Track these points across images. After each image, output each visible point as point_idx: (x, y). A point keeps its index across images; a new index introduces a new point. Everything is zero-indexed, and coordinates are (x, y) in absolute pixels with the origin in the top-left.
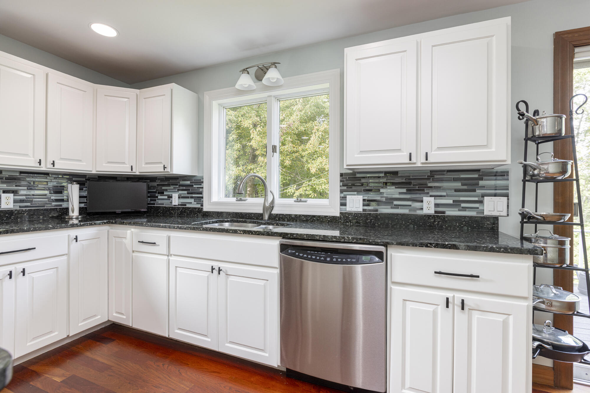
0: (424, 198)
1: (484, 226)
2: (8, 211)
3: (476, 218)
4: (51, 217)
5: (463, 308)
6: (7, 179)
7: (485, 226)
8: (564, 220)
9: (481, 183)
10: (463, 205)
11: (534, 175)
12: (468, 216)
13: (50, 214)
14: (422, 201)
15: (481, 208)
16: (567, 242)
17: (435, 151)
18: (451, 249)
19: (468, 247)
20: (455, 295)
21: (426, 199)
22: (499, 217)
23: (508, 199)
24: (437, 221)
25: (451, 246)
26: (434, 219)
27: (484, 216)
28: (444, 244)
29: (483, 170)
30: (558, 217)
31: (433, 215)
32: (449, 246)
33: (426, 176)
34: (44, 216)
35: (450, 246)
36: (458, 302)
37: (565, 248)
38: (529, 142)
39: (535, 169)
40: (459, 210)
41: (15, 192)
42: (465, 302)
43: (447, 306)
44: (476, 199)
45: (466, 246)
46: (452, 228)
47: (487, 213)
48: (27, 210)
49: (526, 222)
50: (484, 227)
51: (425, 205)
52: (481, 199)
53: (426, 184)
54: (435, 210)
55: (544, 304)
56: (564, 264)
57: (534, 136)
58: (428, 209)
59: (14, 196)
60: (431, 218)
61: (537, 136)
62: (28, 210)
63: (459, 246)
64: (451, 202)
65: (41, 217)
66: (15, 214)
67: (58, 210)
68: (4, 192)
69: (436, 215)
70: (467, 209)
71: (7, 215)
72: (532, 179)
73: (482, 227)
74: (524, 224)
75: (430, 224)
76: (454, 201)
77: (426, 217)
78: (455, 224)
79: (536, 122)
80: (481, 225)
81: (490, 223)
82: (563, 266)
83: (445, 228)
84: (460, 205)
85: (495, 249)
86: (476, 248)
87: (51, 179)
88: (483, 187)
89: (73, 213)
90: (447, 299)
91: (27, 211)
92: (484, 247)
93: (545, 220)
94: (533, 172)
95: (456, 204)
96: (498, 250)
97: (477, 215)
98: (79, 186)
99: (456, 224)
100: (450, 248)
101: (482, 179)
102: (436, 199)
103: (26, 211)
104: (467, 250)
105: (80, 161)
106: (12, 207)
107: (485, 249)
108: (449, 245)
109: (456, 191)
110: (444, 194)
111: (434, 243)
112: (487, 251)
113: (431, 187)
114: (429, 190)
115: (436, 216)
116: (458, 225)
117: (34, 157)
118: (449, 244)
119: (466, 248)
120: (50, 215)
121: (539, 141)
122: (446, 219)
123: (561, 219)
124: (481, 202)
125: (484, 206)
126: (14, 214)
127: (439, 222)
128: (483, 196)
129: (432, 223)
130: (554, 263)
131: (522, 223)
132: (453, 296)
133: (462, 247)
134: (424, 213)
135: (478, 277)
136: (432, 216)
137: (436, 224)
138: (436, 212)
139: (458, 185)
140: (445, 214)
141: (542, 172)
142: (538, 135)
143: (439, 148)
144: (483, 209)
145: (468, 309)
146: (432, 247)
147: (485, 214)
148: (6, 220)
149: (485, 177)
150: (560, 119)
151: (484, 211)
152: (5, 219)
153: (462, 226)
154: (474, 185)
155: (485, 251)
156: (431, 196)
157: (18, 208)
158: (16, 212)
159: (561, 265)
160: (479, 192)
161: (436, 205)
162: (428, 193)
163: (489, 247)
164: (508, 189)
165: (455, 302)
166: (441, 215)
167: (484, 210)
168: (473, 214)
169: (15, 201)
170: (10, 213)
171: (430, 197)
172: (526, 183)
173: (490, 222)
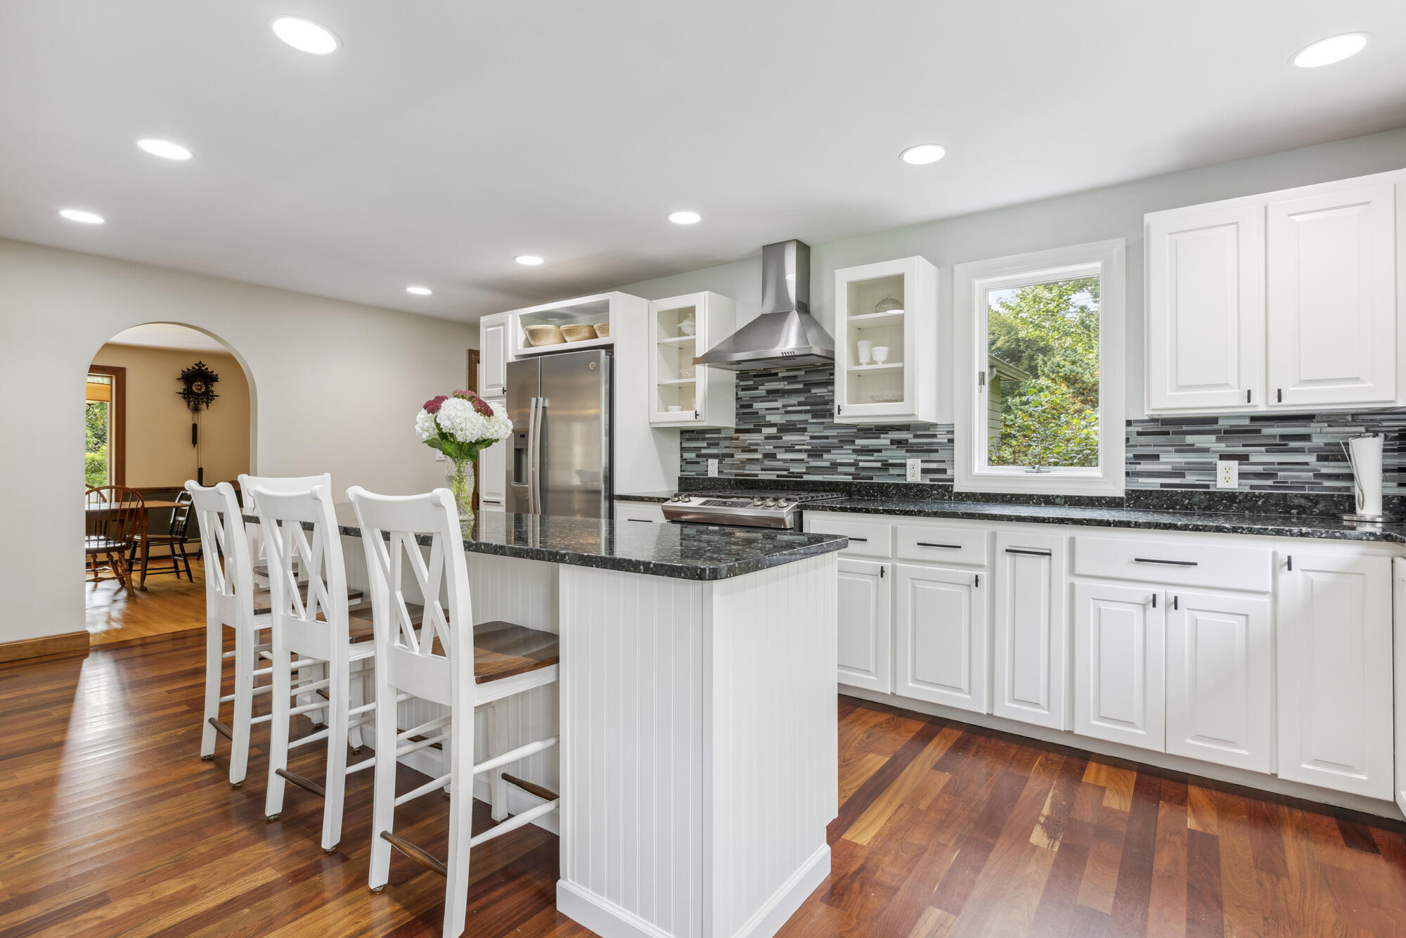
2: (1227, 493)
4: (1317, 514)
6: (1226, 432)
13: (1315, 507)
34: (1301, 510)
41: (1243, 458)
48: (1262, 494)
59: (1239, 464)
62: (1266, 494)
65: (1293, 511)
66: (1240, 501)
67: (1335, 499)
68: (1223, 457)
71: (1225, 502)
87: (1320, 428)
89: (1362, 509)
91: (1263, 497)
98: (1382, 443)
103: (1260, 496)
105: (1357, 379)
106: (1237, 487)
117: (1239, 388)
120: (1315, 510)
126: (1237, 501)
148: (1222, 511)
152: (1221, 508)
157: (1247, 490)
158: (1241, 498)
169: (1242, 475)
170: (1230, 497)
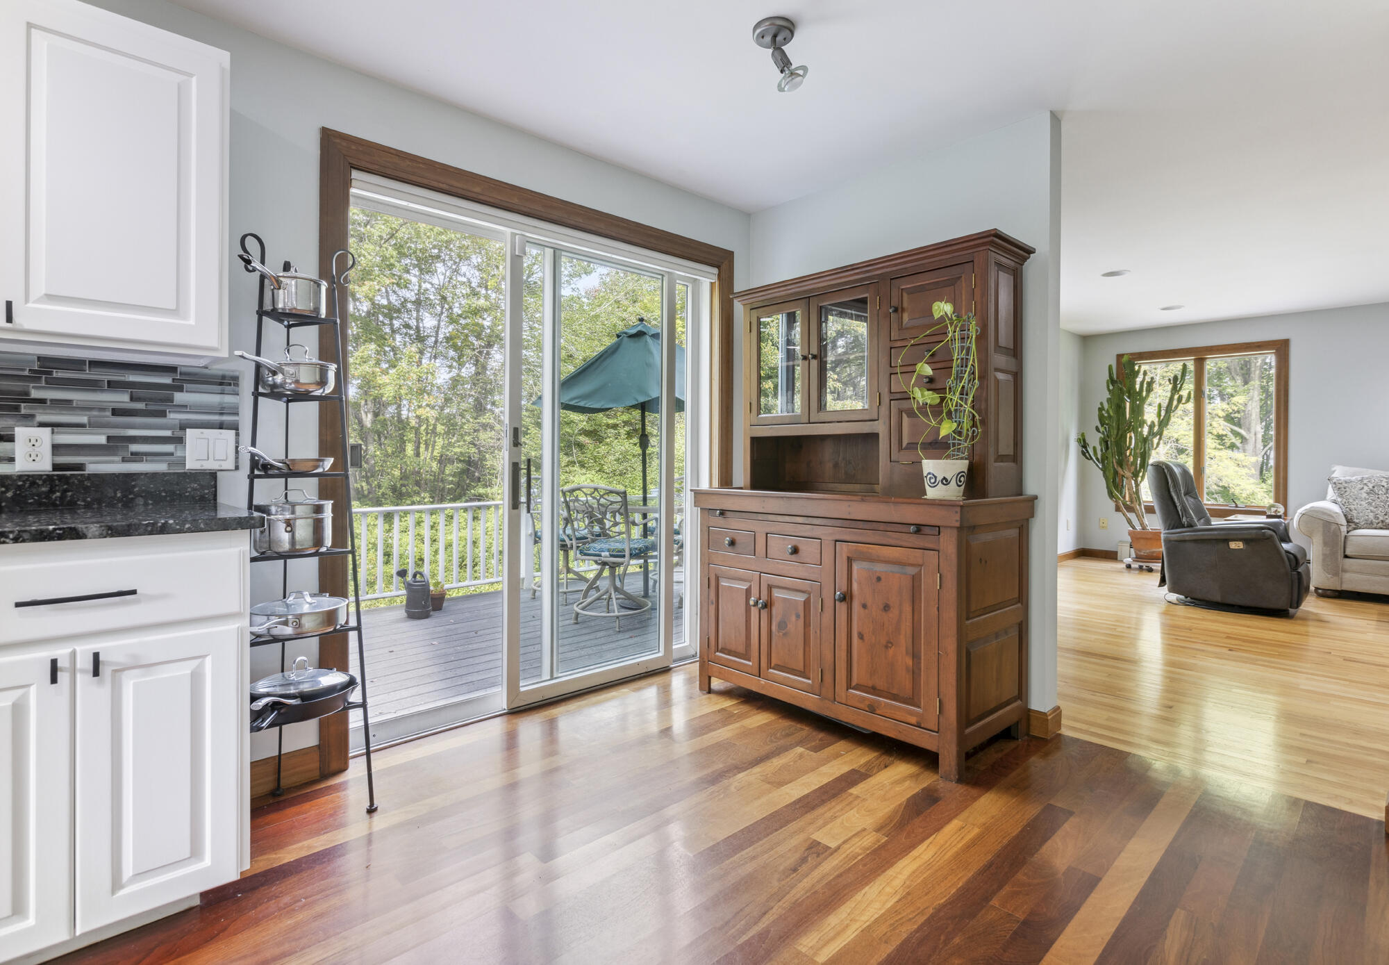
0: (16, 429)
1: (184, 493)
3: (165, 476)
5: (96, 673)
7: (187, 494)
8: (324, 469)
9: (179, 397)
10: (134, 448)
11: (274, 386)
12: (147, 474)
14: (11, 439)
15: (179, 454)
16: (326, 506)
17: (38, 301)
18: (64, 539)
19: (108, 530)
20: (76, 648)
21: (21, 432)
22: (219, 473)
23: (237, 435)
24: (61, 488)
25: (64, 532)
26: (51, 486)
27: (186, 471)
28: (42, 532)
29: (184, 369)
30: (312, 464)
31: (47, 475)
32: (59, 534)
33: (23, 370)
35: (61, 532)
36: (85, 663)
37: (322, 519)
38: (264, 318)
39: (274, 373)
40: (124, 460)
42: (101, 658)
43: (54, 680)
44: (168, 433)
45: (103, 528)
46: (104, 505)
47: (191, 465)
49: (259, 477)
50: (185, 496)
51: (20, 448)
52: (178, 433)
53: (27, 394)
54: (53, 460)
55: (287, 626)
56: (321, 547)
57: (274, 310)
58: (32, 459)
60: (40, 482)
61: (280, 311)
63: (85, 530)
64: (101, 439)
69: (57, 475)
70: (145, 457)
72: (272, 392)
73: (180, 495)
74: (255, 480)
75: (36, 498)
76: (109, 438)
77: (23, 481)
78: (113, 494)
79: (278, 284)
80: (178, 492)
81: (198, 487)
82: (320, 551)
83: (85, 505)
84: (128, 447)
85: (173, 526)
86: (129, 530)
88: (183, 407)
90: (54, 663)
92: (147, 525)
93: (290, 469)
94: (273, 379)
95: (115, 444)
96: (178, 527)
97: (169, 470)
99: (116, 494)
100: (60, 538)
101: (180, 389)
102: (58, 433)
104: (105, 537)
107: (149, 529)
108: (58, 532)
109: (116, 412)
110: (84, 420)
111: (12, 532)
112: (155, 532)
113: (42, 401)
114: (35, 409)
115: (55, 477)
116: (119, 495)
118: (60, 529)
119: (105, 532)
121: (291, 323)
122: (87, 483)
123: (317, 467)
124: (179, 441)
125: (185, 450)
127: (65, 491)
128: (183, 427)
129: (43, 496)
130: (303, 547)
131: (252, 478)
132: (72, 652)
133: (93, 532)
134: (16, 470)
135: (134, 592)
136: (45, 477)
137: (56, 497)
138: (56, 467)
139: (122, 398)
140: (84, 470)
141: (287, 381)
142: (282, 309)
143: (50, 298)
144: (183, 455)
145: (113, 670)
146: (8, 540)
147: (187, 468)
149: (188, 385)
150: (318, 287)
151: (185, 461)
153: (130, 496)
154: (161, 400)
155: (151, 533)
156: (42, 425)
159: (317, 548)
160: (174, 417)
161: (56, 448)
162: (32, 416)
163: (160, 524)
164: (237, 414)
165: (78, 666)
166: (71, 475)
167: (185, 457)
168: (160, 467)
171: (39, 426)
172: (260, 399)
173: (198, 485)
